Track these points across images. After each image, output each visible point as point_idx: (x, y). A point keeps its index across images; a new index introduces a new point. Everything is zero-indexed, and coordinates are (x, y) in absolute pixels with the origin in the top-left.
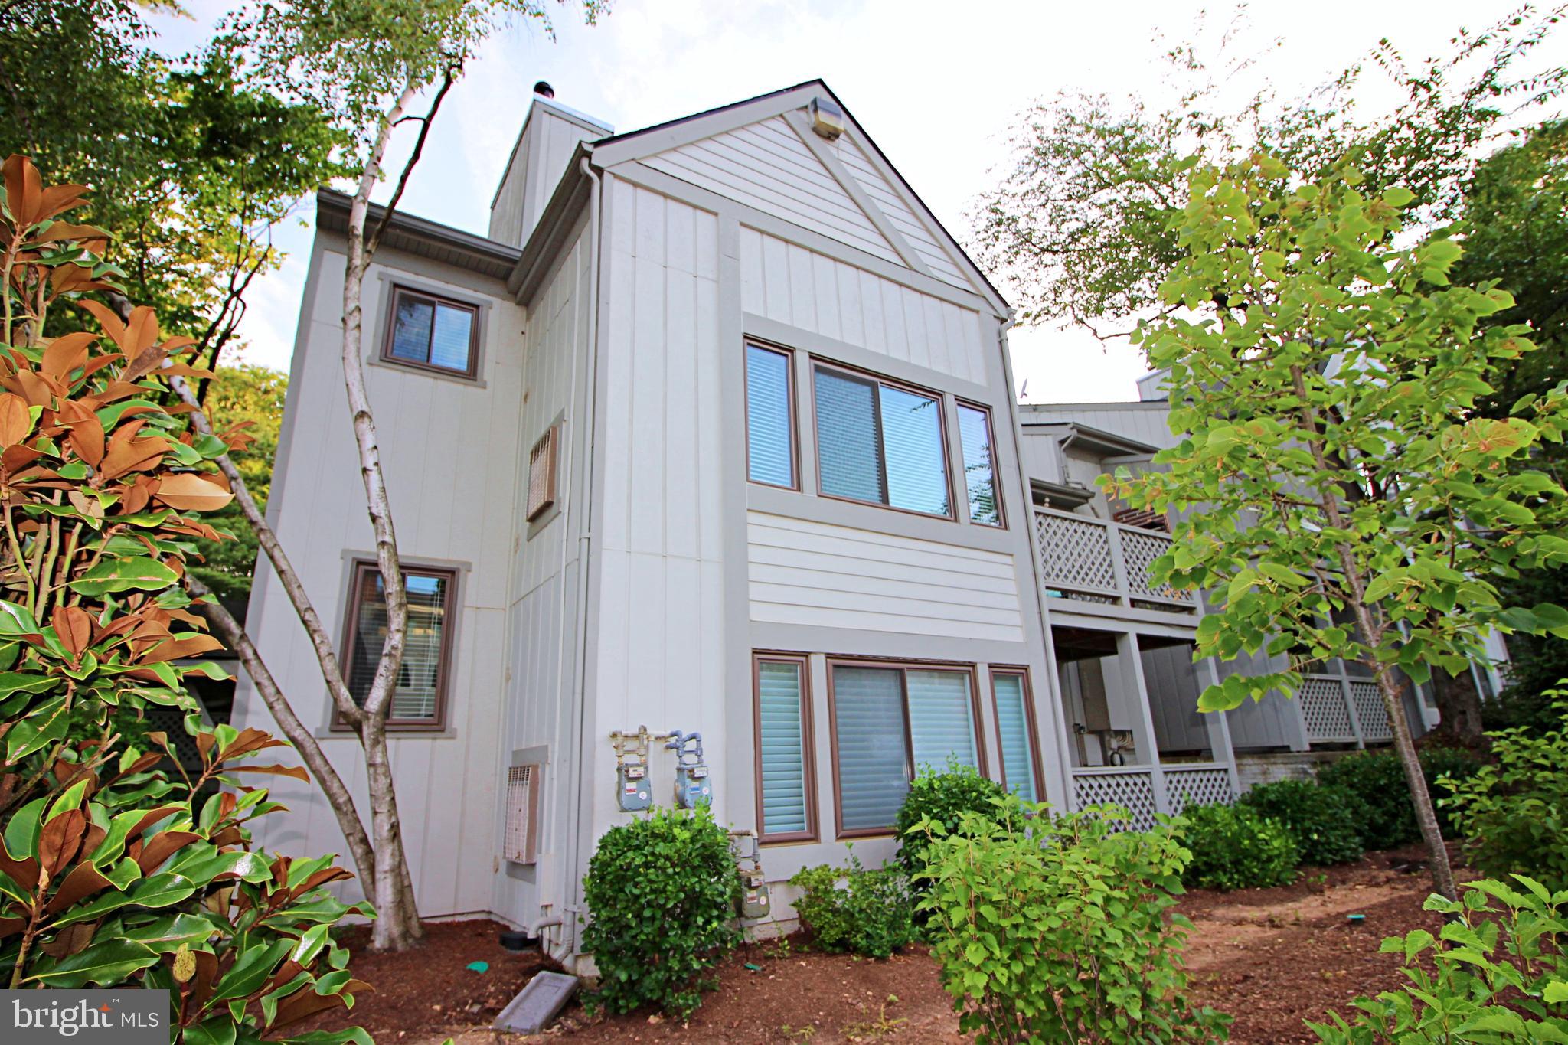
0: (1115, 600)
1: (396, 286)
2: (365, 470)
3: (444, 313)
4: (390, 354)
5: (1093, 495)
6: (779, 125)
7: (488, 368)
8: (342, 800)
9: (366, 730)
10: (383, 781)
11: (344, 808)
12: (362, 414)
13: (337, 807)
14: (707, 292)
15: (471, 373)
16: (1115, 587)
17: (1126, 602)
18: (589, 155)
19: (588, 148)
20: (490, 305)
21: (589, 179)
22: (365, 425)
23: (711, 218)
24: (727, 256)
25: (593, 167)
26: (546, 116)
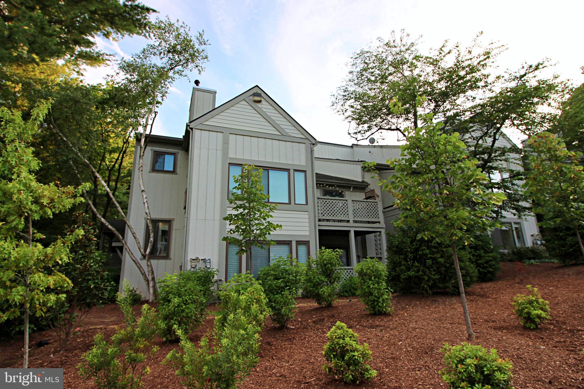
0: (348, 221)
1: (155, 152)
2: (144, 203)
3: (167, 157)
4: (154, 170)
5: (369, 185)
6: (244, 102)
7: (178, 170)
8: (143, 272)
9: (146, 258)
10: (150, 269)
11: (144, 274)
12: (143, 191)
13: (142, 274)
14: (220, 154)
15: (174, 172)
16: (348, 217)
17: (351, 221)
18: (189, 126)
19: (188, 124)
20: (178, 152)
21: (189, 131)
22: (144, 193)
23: (222, 134)
24: (226, 143)
25: (190, 128)
26: (197, 91)
